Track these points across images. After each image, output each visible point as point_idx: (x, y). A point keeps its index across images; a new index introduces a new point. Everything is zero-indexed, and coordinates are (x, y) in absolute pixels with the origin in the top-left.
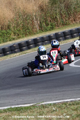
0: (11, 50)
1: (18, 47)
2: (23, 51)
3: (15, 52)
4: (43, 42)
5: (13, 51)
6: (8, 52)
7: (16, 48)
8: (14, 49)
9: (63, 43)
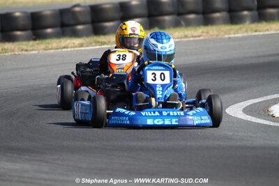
0: (63, 25)
1: (88, 18)
2: (104, 34)
3: (75, 34)
4: (179, 14)
5: (67, 29)
6: (49, 30)
7: (81, 18)
8: (72, 22)
9: (244, 29)
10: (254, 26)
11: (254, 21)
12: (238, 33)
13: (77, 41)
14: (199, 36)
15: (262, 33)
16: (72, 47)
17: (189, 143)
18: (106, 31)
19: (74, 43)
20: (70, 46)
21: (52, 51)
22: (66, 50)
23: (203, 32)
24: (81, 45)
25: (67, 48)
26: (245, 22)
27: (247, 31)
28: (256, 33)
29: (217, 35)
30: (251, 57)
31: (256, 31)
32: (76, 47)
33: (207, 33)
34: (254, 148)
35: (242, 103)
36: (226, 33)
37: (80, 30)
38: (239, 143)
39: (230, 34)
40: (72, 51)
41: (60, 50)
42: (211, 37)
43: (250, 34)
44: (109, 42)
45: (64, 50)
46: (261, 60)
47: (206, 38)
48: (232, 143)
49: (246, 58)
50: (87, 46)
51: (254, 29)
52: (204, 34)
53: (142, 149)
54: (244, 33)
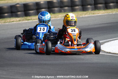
0: (12, 12)
1: (23, 9)
2: (29, 16)
3: (17, 16)
4: (61, 7)
5: (14, 14)
7: (20, 9)
8: (16, 11)
10: (93, 12)
11: (93, 10)
12: (86, 15)
13: (18, 19)
15: (96, 15)
16: (16, 22)
17: (65, 62)
18: (30, 14)
19: (16, 20)
20: (15, 21)
21: (7, 23)
22: (13, 23)
24: (20, 21)
25: (14, 22)
26: (89, 10)
27: (90, 14)
28: (94, 15)
29: (77, 16)
30: (92, 25)
31: (93, 14)
32: (17, 21)
34: (93, 63)
36: (81, 15)
37: (19, 14)
38: (86, 62)
39: (82, 15)
40: (15, 23)
41: (10, 23)
43: (91, 15)
44: (32, 19)
45: (12, 23)
46: (96, 26)
48: (84, 61)
49: (89, 25)
50: (22, 21)
51: (93, 13)
53: (45, 64)
54: (88, 15)
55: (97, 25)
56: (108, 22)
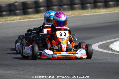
4: (60, 6)
9: (90, 12)
12: (88, 13)
13: (19, 17)
14: (71, 15)
15: (98, 14)
16: (17, 20)
19: (17, 18)
21: (9, 22)
22: (14, 21)
23: (72, 13)
24: (21, 19)
29: (79, 15)
31: (95, 13)
33: (74, 13)
35: (97, 44)
36: (82, 13)
39: (84, 14)
41: (12, 21)
42: (76, 16)
44: (32, 18)
46: (100, 25)
47: (74, 16)
50: (24, 19)
52: (73, 14)
55: (101, 23)
56: (112, 21)
